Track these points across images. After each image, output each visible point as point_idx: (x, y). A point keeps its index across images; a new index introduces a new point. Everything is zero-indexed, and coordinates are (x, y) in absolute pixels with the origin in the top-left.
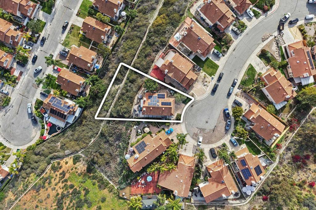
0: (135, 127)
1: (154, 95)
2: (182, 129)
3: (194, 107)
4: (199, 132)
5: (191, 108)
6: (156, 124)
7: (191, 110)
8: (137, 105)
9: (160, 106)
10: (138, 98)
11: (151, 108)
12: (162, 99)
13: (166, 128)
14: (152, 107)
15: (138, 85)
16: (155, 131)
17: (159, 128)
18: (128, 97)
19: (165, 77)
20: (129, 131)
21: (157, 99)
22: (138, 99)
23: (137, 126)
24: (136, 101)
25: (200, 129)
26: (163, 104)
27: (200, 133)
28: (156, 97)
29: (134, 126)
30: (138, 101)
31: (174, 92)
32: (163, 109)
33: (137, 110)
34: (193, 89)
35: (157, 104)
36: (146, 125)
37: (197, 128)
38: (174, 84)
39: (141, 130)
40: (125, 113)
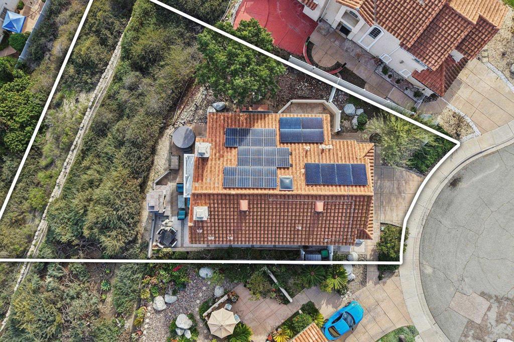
0: (159, 303)
1: (259, 127)
2: (409, 303)
3: (462, 185)
4: (493, 315)
5: (448, 192)
6: (272, 282)
7: (449, 205)
8: (171, 186)
9: (301, 188)
10: (173, 147)
11: (244, 205)
12: (307, 147)
13: (324, 302)
14: (251, 198)
15: (170, 76)
16: (268, 317)
17: (286, 302)
18: (121, 144)
19: (310, 33)
20: (129, 324)
21: (280, 147)
22: (171, 153)
23: (170, 298)
24: (161, 162)
25: (498, 300)
26: (313, 175)
27: (500, 319)
28: (272, 133)
29: (153, 298)
30: (175, 160)
31: (360, 111)
32: (320, 206)
33: (168, 213)
34: (459, 92)
35: (281, 175)
36: (218, 292)
37: (483, 294)
38: (361, 72)
39: (191, 317)
40: (105, 228)
